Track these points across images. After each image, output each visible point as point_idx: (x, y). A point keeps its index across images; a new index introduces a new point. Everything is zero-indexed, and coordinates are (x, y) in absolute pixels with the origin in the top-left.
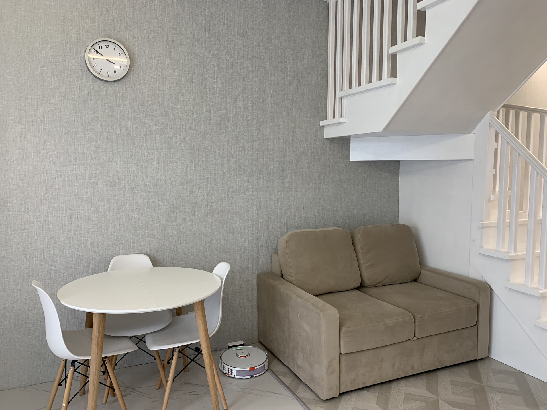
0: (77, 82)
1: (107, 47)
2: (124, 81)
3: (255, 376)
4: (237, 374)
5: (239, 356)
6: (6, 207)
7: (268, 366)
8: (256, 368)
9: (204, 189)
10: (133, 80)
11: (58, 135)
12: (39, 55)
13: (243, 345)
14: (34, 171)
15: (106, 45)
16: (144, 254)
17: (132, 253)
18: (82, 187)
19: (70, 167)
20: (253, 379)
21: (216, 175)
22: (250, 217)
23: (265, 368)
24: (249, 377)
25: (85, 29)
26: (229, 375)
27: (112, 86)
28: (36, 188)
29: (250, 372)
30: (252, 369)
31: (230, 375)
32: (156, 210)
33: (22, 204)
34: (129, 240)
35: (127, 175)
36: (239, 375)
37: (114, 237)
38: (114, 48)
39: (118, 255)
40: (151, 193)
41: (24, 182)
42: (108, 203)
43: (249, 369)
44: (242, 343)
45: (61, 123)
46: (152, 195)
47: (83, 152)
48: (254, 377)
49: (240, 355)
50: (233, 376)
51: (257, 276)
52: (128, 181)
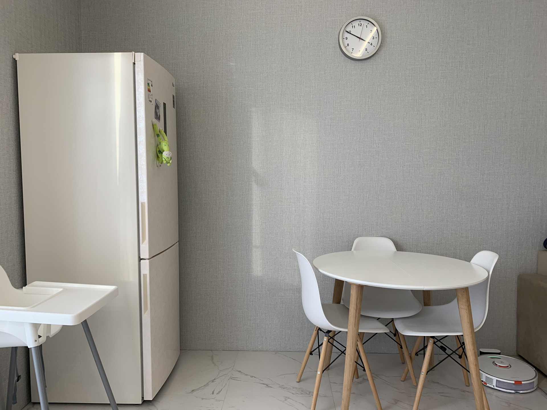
1: (360, 25)
2: (375, 58)
4: (497, 385)
5: (497, 365)
6: (267, 184)
7: (538, 385)
8: (523, 382)
9: (454, 171)
10: (384, 56)
11: (311, 117)
12: (299, 42)
13: (500, 355)
14: (290, 151)
16: (387, 238)
17: (375, 235)
19: (320, 148)
20: (517, 395)
21: (469, 155)
22: (510, 205)
23: (535, 386)
24: (513, 392)
25: (340, 11)
26: (486, 384)
27: (362, 65)
28: (290, 168)
29: (514, 386)
30: (518, 383)
31: (488, 385)
32: (400, 192)
34: (372, 222)
35: (373, 155)
36: (499, 386)
37: (358, 218)
38: (367, 26)
39: (360, 236)
40: (396, 173)
41: (282, 162)
42: (353, 183)
43: (514, 382)
44: (499, 351)
45: (314, 105)
46: (398, 176)
47: (332, 133)
48: (520, 393)
50: (492, 387)
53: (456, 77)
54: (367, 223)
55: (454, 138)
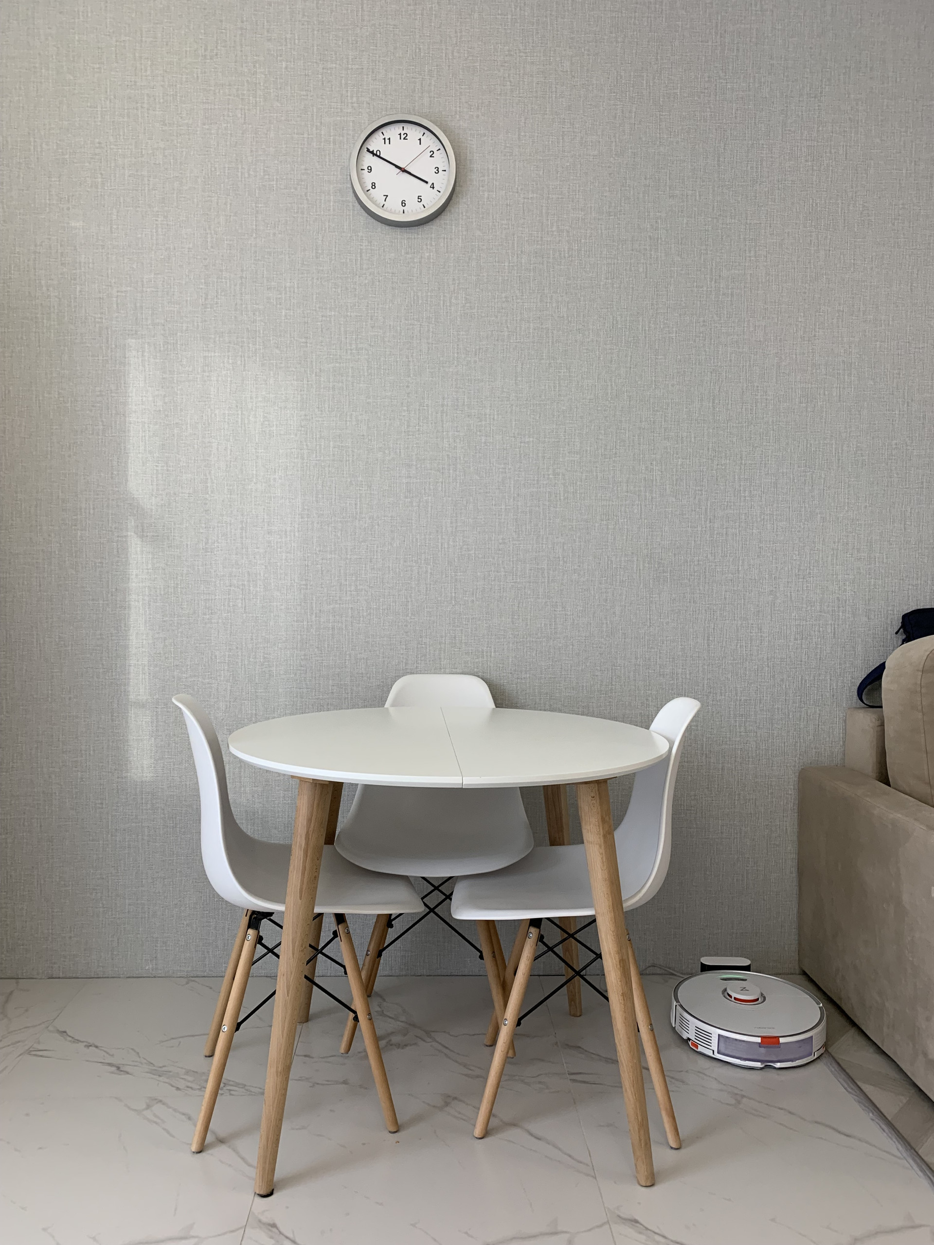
0: (331, 232)
1: (403, 137)
2: (442, 222)
3: (778, 1065)
4: (722, 1049)
5: (731, 996)
6: (168, 537)
7: (826, 1046)
8: (782, 1040)
9: (641, 510)
10: (464, 217)
11: (283, 365)
12: (249, 175)
13: (750, 971)
14: (229, 451)
15: (400, 134)
16: (478, 676)
17: (448, 671)
18: (334, 497)
19: (307, 445)
20: (770, 1074)
21: (677, 471)
22: (778, 595)
23: (814, 1049)
24: (758, 1065)
25: (355, 99)
26: (697, 1047)
27: (412, 239)
28: (231, 494)
29: (762, 1050)
30: (770, 1042)
31: (700, 1049)
32: (510, 561)
33: (201, 531)
34: (442, 637)
35: (441, 466)
36: (726, 1052)
37: (406, 626)
38: (420, 139)
39: (411, 673)
40: (499, 516)
41: (208, 479)
42: (393, 539)
43: (759, 1040)
44: (746, 962)
45: (290, 335)
46: (503, 521)
47: (338, 408)
48: (775, 1068)
49: (734, 995)
50: (710, 1053)
51: (797, 774)
52: (442, 483)
53: (643, 275)
54: (428, 640)
55: (640, 428)
